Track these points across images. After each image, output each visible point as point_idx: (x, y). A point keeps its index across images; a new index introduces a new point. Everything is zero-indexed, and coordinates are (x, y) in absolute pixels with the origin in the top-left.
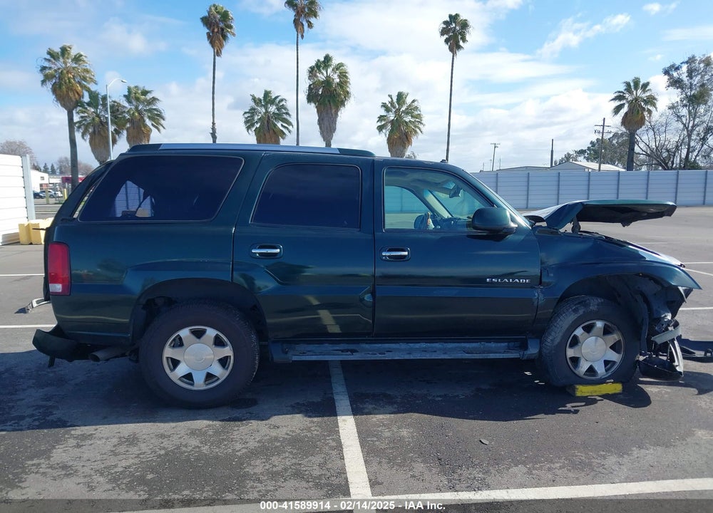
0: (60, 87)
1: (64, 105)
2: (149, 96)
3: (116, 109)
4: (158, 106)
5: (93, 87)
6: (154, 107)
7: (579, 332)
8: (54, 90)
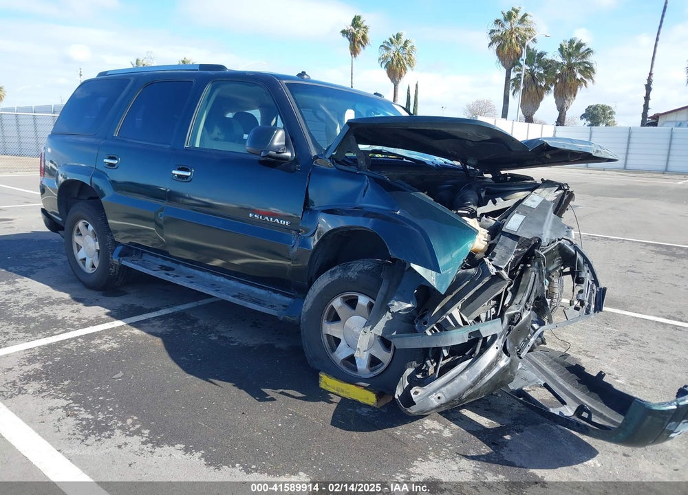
0: (503, 48)
1: (504, 65)
2: (583, 49)
3: (549, 66)
4: (591, 59)
5: (532, 46)
6: (585, 61)
7: (337, 303)
8: (498, 52)
